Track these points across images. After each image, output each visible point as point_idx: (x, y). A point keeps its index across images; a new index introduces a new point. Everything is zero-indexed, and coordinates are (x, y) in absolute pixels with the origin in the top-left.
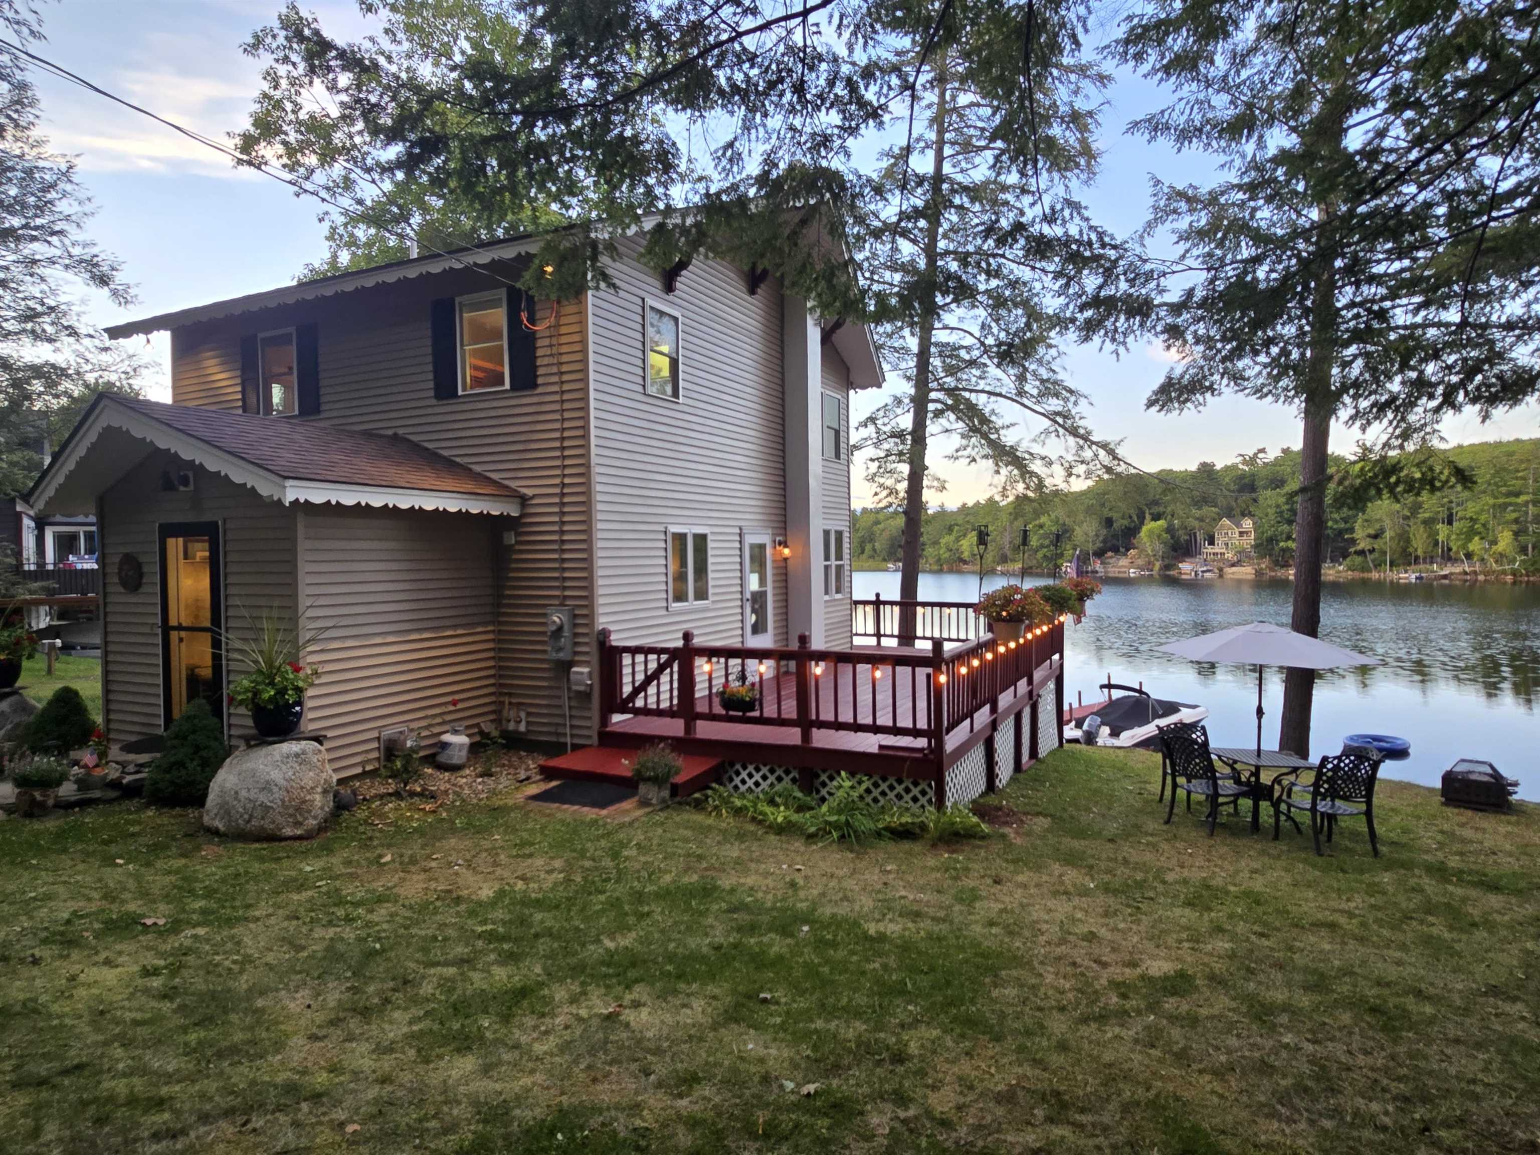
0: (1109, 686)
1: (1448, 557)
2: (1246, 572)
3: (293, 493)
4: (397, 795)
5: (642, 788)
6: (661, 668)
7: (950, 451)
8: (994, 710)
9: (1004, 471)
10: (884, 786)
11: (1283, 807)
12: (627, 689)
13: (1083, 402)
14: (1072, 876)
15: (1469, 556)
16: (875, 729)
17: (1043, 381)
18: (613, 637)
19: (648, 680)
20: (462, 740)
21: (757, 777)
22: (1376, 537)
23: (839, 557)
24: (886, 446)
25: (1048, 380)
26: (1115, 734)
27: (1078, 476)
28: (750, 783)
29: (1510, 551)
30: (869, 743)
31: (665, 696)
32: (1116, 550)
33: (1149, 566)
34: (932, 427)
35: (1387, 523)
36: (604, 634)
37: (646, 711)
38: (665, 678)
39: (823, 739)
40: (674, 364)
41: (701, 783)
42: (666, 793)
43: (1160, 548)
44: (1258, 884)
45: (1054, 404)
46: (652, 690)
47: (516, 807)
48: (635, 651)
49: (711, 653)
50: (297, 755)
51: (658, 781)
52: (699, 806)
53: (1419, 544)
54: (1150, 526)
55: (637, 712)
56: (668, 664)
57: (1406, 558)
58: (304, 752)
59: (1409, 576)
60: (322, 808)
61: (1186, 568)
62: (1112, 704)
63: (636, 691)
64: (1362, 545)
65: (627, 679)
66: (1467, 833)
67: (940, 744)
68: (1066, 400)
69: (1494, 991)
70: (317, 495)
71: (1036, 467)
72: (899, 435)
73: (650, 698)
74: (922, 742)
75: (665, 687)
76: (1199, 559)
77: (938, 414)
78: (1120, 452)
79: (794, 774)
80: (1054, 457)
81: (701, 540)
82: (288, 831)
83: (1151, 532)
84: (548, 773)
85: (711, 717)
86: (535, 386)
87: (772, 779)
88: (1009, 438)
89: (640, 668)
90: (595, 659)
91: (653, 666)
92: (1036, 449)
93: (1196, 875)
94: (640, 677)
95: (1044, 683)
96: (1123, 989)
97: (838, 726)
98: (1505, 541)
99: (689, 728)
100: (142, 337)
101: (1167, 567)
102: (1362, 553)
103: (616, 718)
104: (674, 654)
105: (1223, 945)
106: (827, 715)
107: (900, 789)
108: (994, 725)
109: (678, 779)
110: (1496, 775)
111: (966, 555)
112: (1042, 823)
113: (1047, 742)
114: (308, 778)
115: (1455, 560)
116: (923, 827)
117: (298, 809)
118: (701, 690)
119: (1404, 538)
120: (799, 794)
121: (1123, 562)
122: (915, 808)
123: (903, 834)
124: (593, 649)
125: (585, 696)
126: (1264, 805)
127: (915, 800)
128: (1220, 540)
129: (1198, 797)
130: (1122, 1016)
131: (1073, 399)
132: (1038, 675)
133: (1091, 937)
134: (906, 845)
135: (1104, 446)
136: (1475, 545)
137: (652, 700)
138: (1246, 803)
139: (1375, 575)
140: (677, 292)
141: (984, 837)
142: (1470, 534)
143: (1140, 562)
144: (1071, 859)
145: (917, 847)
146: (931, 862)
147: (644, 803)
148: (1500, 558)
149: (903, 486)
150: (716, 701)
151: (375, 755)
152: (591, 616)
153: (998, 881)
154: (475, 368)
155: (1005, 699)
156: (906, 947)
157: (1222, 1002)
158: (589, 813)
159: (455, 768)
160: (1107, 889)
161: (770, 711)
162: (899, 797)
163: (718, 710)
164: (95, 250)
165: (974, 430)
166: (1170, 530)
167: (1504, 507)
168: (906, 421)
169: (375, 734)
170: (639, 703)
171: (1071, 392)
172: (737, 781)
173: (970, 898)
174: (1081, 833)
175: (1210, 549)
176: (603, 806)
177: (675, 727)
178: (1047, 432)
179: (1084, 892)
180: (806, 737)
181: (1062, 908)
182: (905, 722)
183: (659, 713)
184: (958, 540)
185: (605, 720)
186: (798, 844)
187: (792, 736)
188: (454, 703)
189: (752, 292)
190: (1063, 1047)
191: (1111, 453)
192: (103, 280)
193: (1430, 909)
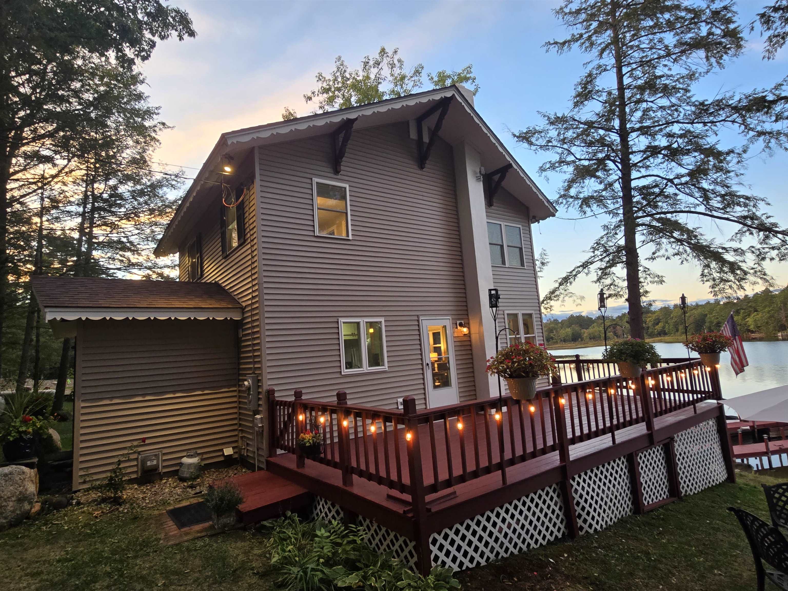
3: (51, 315)
6: (290, 417)
13: (761, 205)
17: (723, 196)
18: (276, 395)
19: (286, 425)
20: (193, 461)
21: (326, 509)
23: (531, 332)
25: (726, 195)
27: (772, 259)
28: (323, 513)
36: (271, 392)
40: (344, 215)
45: (739, 211)
56: (293, 414)
58: (11, 473)
60: (13, 512)
68: (746, 205)
81: (375, 325)
86: (245, 241)
87: (333, 512)
90: (265, 409)
91: (287, 414)
99: (299, 463)
104: (293, 407)
124: (264, 402)
131: (752, 204)
140: (342, 172)
152: (262, 381)
171: (747, 198)
177: (293, 461)
178: (741, 232)
183: (289, 449)
185: (271, 452)
189: (421, 166)
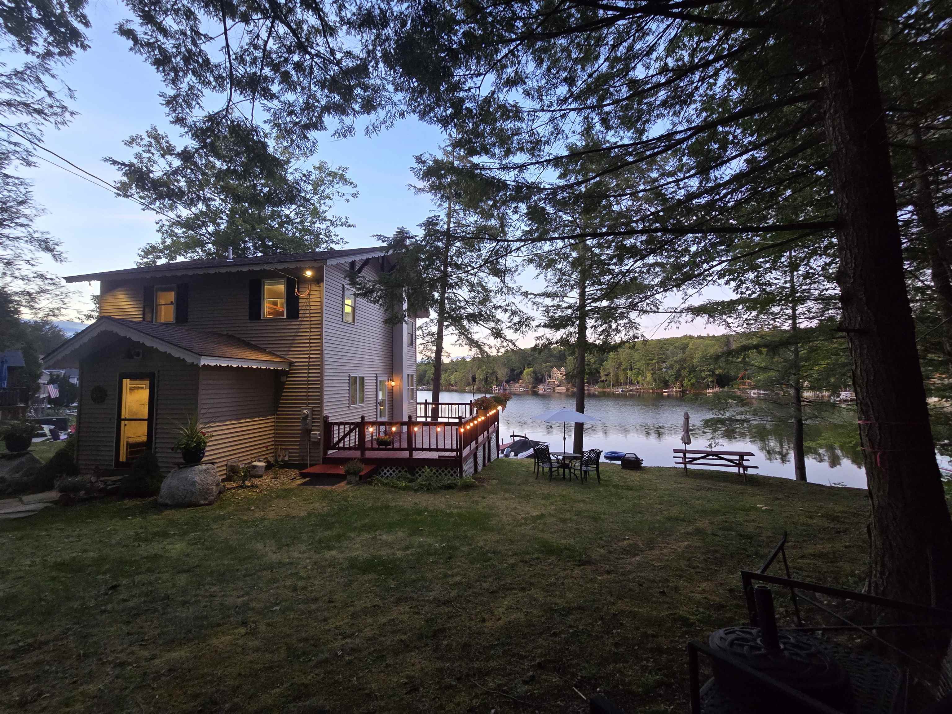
0: (513, 436)
1: (631, 383)
2: (563, 389)
3: (204, 361)
4: (241, 487)
5: (348, 477)
6: (351, 431)
7: (453, 342)
8: (477, 443)
9: (473, 349)
10: (440, 471)
11: (572, 471)
12: (336, 440)
14: (507, 495)
15: (638, 382)
16: (437, 450)
18: (330, 419)
19: (345, 436)
20: (262, 464)
21: (391, 471)
22: (607, 375)
23: (412, 385)
24: (426, 339)
26: (516, 455)
28: (388, 474)
29: (651, 381)
30: (434, 455)
31: (352, 441)
32: (514, 381)
33: (527, 387)
34: (445, 332)
35: (611, 370)
36: (327, 417)
37: (344, 448)
38: (353, 434)
39: (417, 455)
40: (354, 309)
41: (370, 475)
42: (358, 479)
43: (531, 380)
44: (564, 493)
46: (347, 439)
47: (295, 488)
48: (339, 424)
49: (373, 424)
50: (205, 470)
51: (355, 473)
52: (370, 483)
53: (622, 378)
54: (527, 370)
55: (339, 449)
56: (354, 429)
57: (617, 384)
58: (208, 469)
59: (618, 391)
61: (541, 388)
62: (515, 443)
63: (339, 441)
64: (603, 378)
65: (336, 436)
66: (628, 476)
67: (461, 454)
69: (624, 512)
70: (212, 362)
71: (486, 349)
72: (433, 334)
73: (346, 442)
74: (454, 454)
75: (353, 438)
76: (546, 384)
77: (447, 326)
78: (517, 344)
79: (406, 469)
80: (492, 345)
81: (362, 379)
82: (202, 502)
83: (527, 373)
84: (303, 476)
85: (373, 449)
86: (298, 317)
87: (397, 472)
88: (475, 337)
89: (342, 431)
90: (322, 428)
91: (347, 429)
92: (486, 341)
93: (546, 492)
94: (342, 434)
95: (492, 433)
96: (526, 519)
97: (423, 449)
98: (649, 377)
99: (363, 454)
100: (87, 283)
101: (534, 387)
102: (602, 381)
103: (330, 452)
104: (356, 425)
105: (553, 507)
106: (419, 446)
107: (446, 472)
108: (477, 448)
109: (362, 473)
110: (637, 458)
111: (453, 382)
112: (494, 482)
113: (494, 456)
114: (210, 480)
115: (634, 384)
116: (456, 485)
117: (206, 493)
118: (368, 438)
119: (617, 376)
120: (409, 476)
121: (517, 385)
122: (452, 478)
123: (449, 487)
124: (321, 424)
125: (317, 443)
126: (567, 470)
127: (452, 475)
128: (554, 376)
129: (546, 469)
130: (526, 524)
132: (491, 430)
133: (515, 508)
134: (451, 491)
135: (511, 341)
136: (640, 378)
137: (347, 443)
138: (561, 470)
139: (607, 390)
141: (477, 486)
142: (638, 374)
143: (524, 385)
144: (506, 491)
145: (455, 491)
146: (460, 494)
147: (349, 483)
148: (648, 383)
149: (433, 355)
150: (375, 443)
151: (225, 472)
152: (321, 411)
153: (484, 498)
154: (269, 308)
155: (480, 439)
156: (460, 515)
157: (554, 520)
158: (329, 488)
159: (261, 476)
160: (518, 497)
161: (397, 445)
162: (446, 475)
163: (376, 446)
164: (48, 236)
165: (462, 333)
166: (534, 372)
167: (648, 364)
168: (435, 329)
169: (225, 463)
170: (341, 445)
172: (383, 474)
173: (477, 502)
174: (509, 484)
175: (550, 380)
176: (333, 485)
177: (357, 454)
179: (512, 498)
180: (411, 454)
181: (506, 503)
182: (448, 447)
183: (350, 448)
184: (449, 376)
185: (325, 453)
186: (412, 493)
187: (406, 454)
188: (267, 447)
190: (510, 531)
191: (514, 344)
192: (48, 249)
193: (612, 495)
